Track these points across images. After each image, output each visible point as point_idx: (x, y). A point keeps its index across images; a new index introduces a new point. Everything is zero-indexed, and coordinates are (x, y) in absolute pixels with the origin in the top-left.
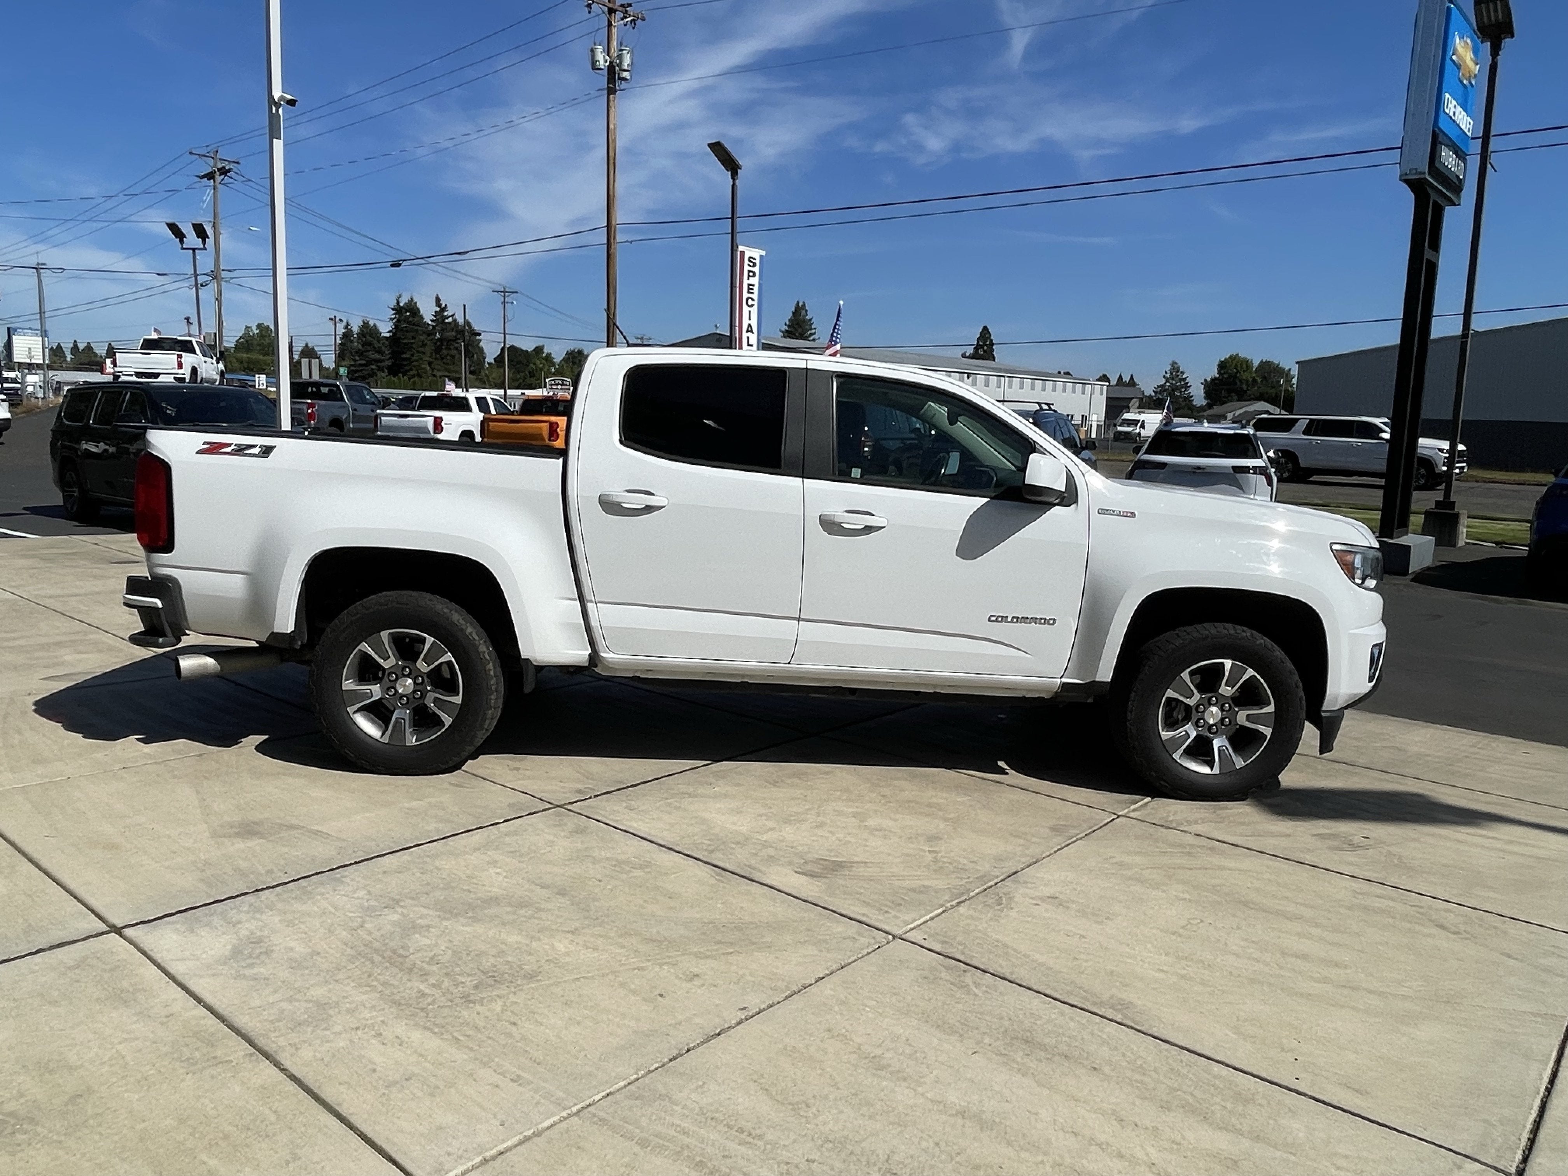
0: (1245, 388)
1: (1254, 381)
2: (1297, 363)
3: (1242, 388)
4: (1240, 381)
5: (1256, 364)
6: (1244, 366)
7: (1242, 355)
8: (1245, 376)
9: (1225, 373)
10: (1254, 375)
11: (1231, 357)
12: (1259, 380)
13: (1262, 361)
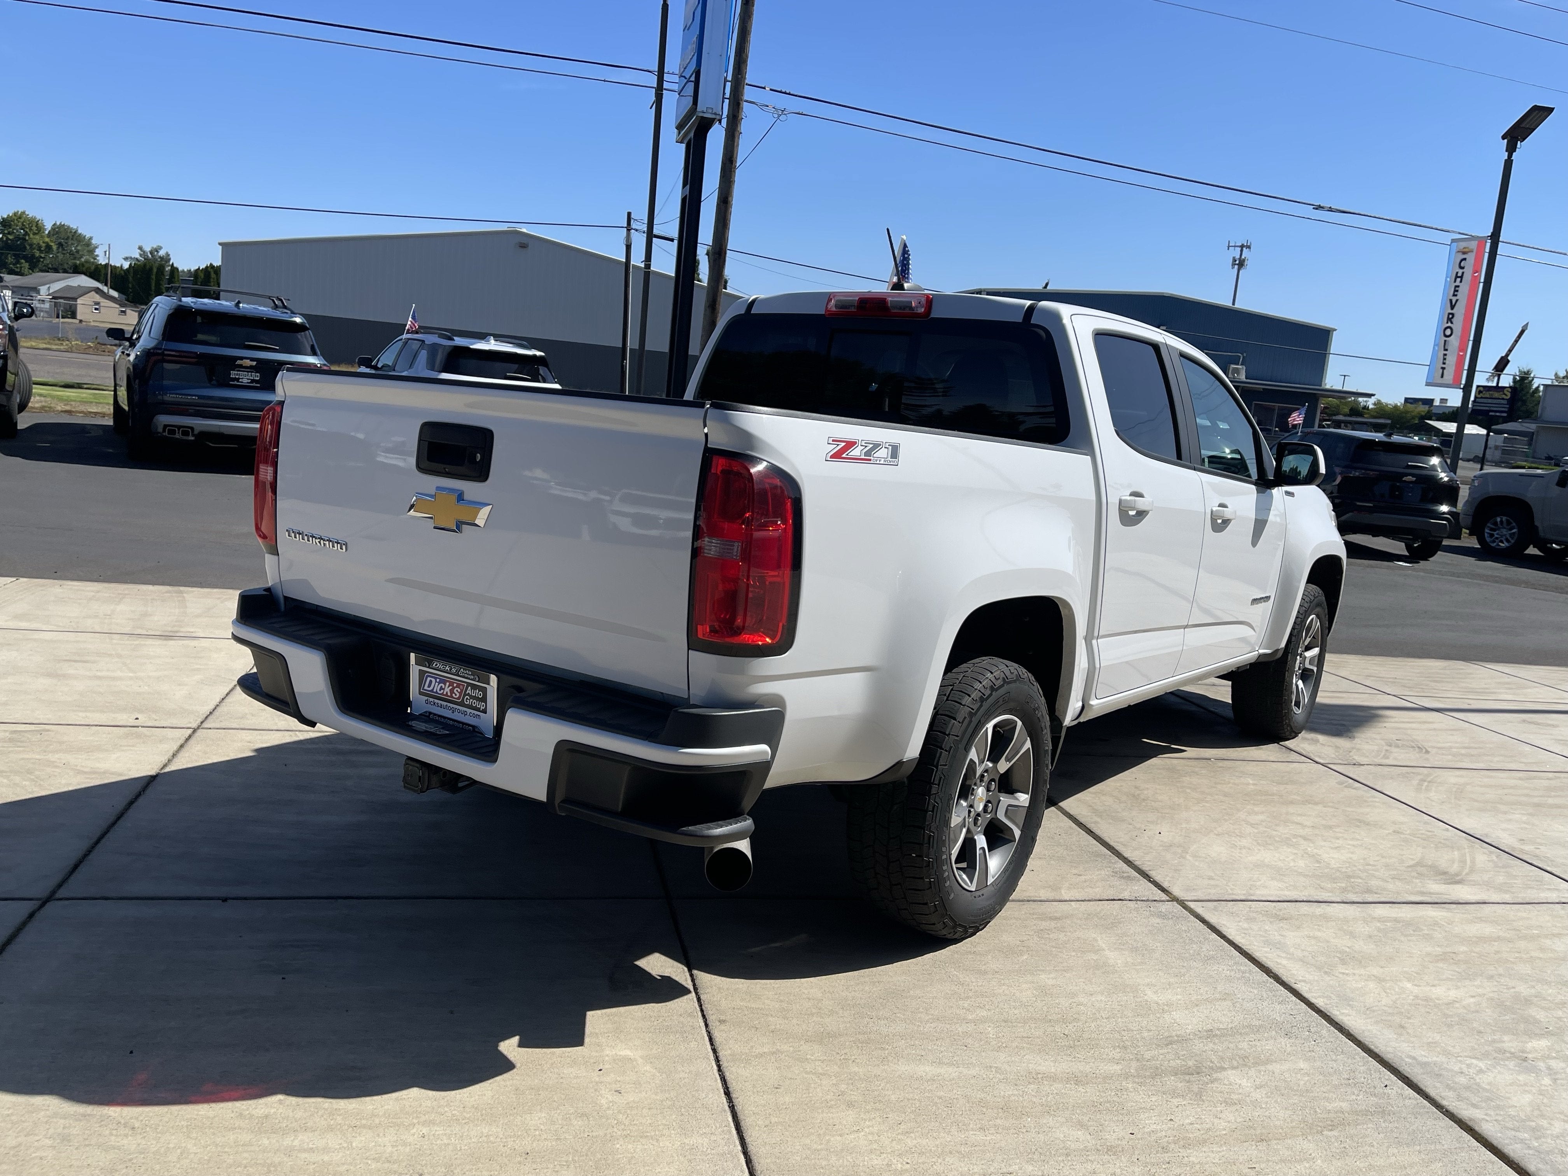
0: (37, 254)
1: (49, 248)
2: (220, 244)
3: (33, 256)
4: (31, 245)
5: (48, 227)
6: (34, 228)
7: (31, 213)
8: (36, 239)
9: (9, 233)
10: (47, 240)
11: (15, 214)
12: (55, 247)
13: (55, 224)
